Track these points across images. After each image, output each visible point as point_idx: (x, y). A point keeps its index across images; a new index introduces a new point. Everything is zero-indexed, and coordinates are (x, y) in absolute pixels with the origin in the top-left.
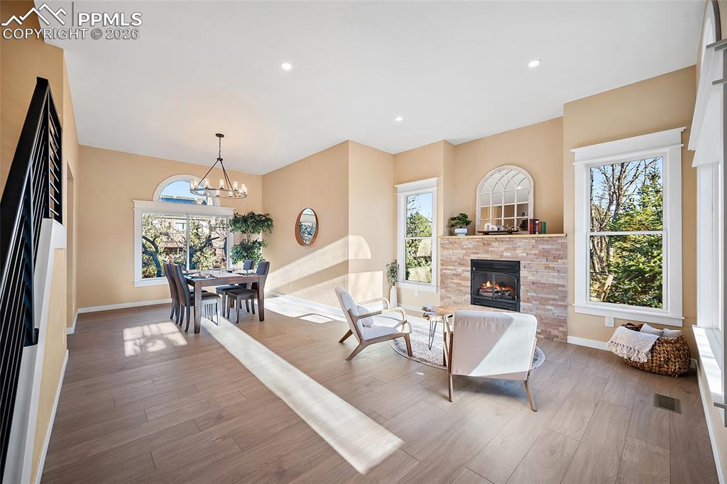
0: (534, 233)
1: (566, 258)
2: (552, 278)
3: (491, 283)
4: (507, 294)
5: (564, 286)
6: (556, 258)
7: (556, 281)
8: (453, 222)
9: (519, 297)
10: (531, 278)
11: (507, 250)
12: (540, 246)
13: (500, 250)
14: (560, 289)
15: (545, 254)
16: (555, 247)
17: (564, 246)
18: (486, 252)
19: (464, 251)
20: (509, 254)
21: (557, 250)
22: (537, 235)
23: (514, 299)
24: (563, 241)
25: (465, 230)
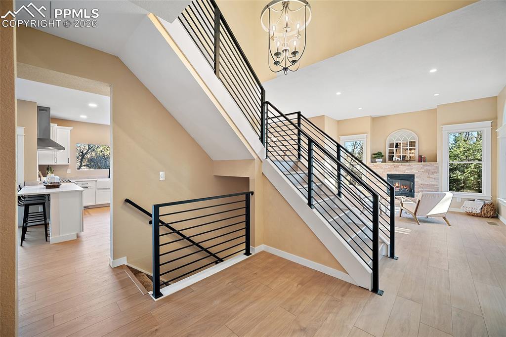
0: (421, 162)
1: (438, 173)
2: (431, 182)
3: (398, 184)
4: (406, 190)
5: (437, 185)
6: (433, 173)
7: (433, 183)
8: (374, 156)
9: (414, 191)
10: (420, 182)
11: (407, 169)
12: (425, 168)
13: (403, 169)
14: (435, 186)
15: (428, 171)
16: (433, 168)
17: (437, 168)
18: (396, 170)
19: (383, 170)
20: (408, 172)
21: (434, 169)
22: (423, 163)
23: (411, 192)
24: (437, 165)
25: (381, 160)
